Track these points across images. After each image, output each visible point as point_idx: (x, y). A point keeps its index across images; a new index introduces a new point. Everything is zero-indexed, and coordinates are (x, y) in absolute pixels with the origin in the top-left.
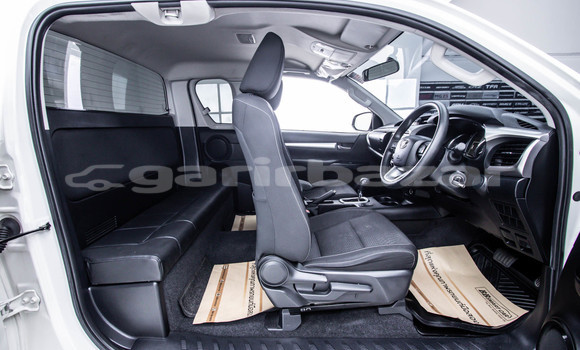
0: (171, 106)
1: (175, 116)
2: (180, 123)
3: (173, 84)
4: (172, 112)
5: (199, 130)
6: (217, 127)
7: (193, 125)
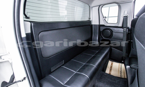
0: (91, 17)
1: (92, 20)
2: (93, 23)
3: (93, 8)
4: (91, 19)
5: (100, 26)
6: (108, 25)
7: (98, 24)
